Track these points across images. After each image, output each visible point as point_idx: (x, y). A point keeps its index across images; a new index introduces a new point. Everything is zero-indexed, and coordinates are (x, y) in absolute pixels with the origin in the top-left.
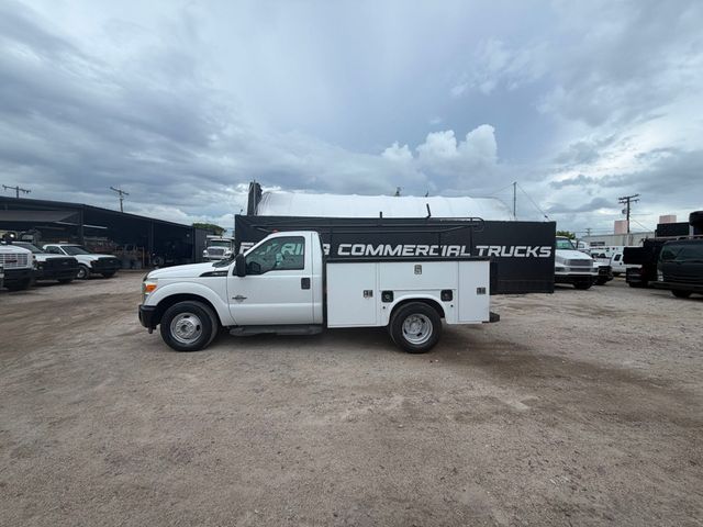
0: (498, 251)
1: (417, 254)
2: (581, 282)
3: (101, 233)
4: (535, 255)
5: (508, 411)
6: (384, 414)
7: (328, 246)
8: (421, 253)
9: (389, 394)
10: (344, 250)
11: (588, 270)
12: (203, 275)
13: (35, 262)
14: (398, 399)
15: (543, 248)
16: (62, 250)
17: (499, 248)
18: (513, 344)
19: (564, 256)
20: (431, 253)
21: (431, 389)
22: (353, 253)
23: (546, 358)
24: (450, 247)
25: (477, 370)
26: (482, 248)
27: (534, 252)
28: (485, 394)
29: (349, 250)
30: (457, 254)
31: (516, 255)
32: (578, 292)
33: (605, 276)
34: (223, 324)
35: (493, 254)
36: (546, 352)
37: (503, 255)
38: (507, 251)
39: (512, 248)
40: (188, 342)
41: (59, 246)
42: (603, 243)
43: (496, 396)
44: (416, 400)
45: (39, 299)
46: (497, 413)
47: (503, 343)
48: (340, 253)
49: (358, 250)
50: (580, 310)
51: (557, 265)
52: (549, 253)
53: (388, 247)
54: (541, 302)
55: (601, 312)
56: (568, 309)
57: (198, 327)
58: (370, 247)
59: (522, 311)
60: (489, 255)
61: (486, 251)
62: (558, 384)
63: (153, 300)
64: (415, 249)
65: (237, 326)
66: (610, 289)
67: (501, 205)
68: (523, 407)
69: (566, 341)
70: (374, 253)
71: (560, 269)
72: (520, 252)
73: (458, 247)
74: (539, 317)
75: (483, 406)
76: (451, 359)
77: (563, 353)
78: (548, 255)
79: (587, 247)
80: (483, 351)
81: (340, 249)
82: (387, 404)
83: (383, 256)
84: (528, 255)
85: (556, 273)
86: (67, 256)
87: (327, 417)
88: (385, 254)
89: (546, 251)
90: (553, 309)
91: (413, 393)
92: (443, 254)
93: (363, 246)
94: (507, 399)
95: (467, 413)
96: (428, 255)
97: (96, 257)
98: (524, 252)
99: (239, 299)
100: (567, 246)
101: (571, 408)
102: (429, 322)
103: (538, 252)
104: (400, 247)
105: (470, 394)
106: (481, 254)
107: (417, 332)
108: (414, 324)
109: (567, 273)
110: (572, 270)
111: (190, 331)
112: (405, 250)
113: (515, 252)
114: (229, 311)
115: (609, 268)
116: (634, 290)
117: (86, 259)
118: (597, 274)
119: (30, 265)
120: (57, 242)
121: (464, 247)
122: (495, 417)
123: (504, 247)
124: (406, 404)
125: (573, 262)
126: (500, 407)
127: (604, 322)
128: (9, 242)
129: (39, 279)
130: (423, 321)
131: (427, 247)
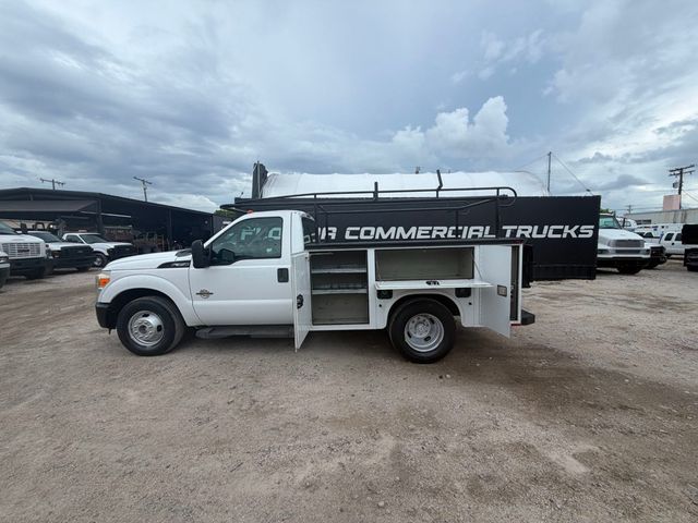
0: (529, 231)
1: (434, 236)
2: (628, 266)
3: (126, 222)
4: (574, 236)
5: (553, 478)
6: (361, 476)
7: (334, 229)
8: (438, 236)
9: (373, 433)
10: (352, 233)
11: (638, 252)
12: (161, 267)
13: (49, 251)
14: (387, 443)
15: (583, 227)
16: (79, 238)
17: (530, 228)
18: (553, 350)
19: (608, 236)
20: (450, 235)
21: (437, 427)
22: (362, 237)
23: (601, 373)
24: (472, 228)
25: (504, 393)
26: (509, 229)
27: (572, 232)
28: (516, 438)
29: (358, 233)
30: (480, 235)
31: (551, 235)
32: (624, 277)
33: (657, 258)
34: (188, 324)
35: (523, 235)
36: (598, 363)
37: (535, 236)
38: (540, 232)
39: (546, 227)
40: (149, 345)
41: (77, 234)
42: (649, 221)
43: (531, 442)
44: (412, 447)
45: (49, 287)
46: (535, 480)
47: (539, 349)
48: (347, 236)
49: (367, 233)
50: (632, 300)
51: (600, 246)
52: (591, 233)
53: (401, 229)
54: (582, 291)
55: (661, 304)
56: (618, 300)
57: (159, 328)
58: (380, 230)
59: (558, 303)
60: (518, 235)
61: (514, 233)
62: (626, 421)
63: (107, 295)
64: (431, 232)
65: (205, 327)
66: (663, 273)
67: (531, 179)
68: (576, 469)
69: (624, 347)
70: (385, 237)
71: (603, 251)
72: (555, 232)
73: (481, 228)
74: (583, 311)
75: (514, 464)
76: (468, 373)
77: (623, 366)
78: (589, 236)
79: (634, 225)
80: (512, 361)
81: (348, 233)
82: (369, 455)
83: (395, 239)
84: (565, 236)
85: (599, 256)
86: (86, 244)
87: (276, 476)
88: (398, 237)
89: (587, 231)
90: (598, 300)
91: (409, 433)
92: (464, 236)
93: (372, 229)
94: (550, 449)
95: (489, 479)
96: (446, 238)
97: (112, 245)
98: (561, 232)
99: (204, 294)
100: (611, 225)
101: (657, 474)
102: (439, 325)
103: (577, 232)
104: (413, 229)
105: (494, 437)
106: (508, 235)
107: (425, 335)
108: (420, 326)
109: (611, 256)
110: (618, 252)
111: (151, 332)
112: (420, 232)
113: (549, 232)
114: (193, 309)
115: (662, 249)
116: (693, 274)
117: (103, 247)
118: (649, 256)
119: (43, 254)
120: (76, 231)
121: (488, 228)
122: (533, 490)
123: (536, 227)
124: (397, 454)
125: (619, 243)
126: (540, 468)
127: (669, 318)
128: (25, 231)
129: (55, 267)
130: (432, 322)
131: (445, 229)
